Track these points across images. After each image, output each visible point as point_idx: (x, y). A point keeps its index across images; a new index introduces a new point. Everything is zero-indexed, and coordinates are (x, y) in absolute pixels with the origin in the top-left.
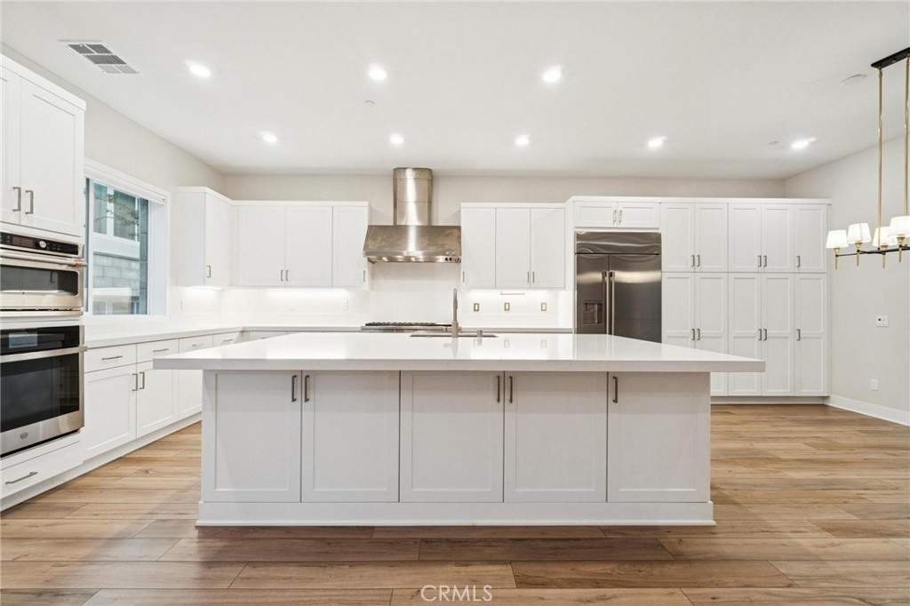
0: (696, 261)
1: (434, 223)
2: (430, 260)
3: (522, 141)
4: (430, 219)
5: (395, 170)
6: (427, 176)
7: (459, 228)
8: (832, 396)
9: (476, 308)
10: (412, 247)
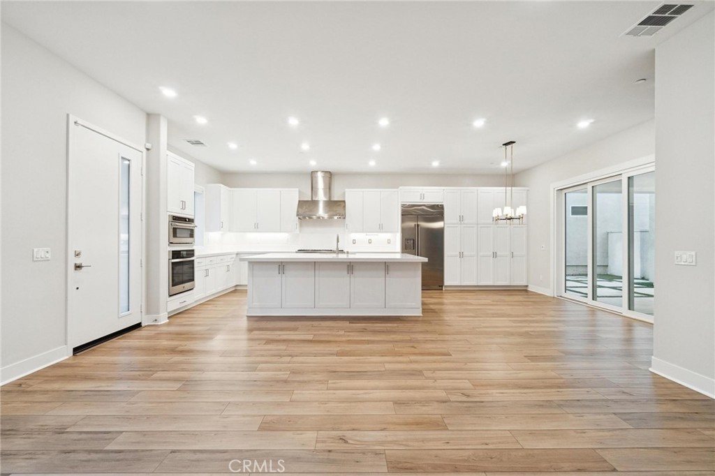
0: (461, 218)
1: (332, 199)
2: (331, 217)
4: (330, 197)
5: (312, 172)
6: (328, 175)
7: (344, 202)
8: (530, 285)
9: (354, 242)
10: (321, 211)
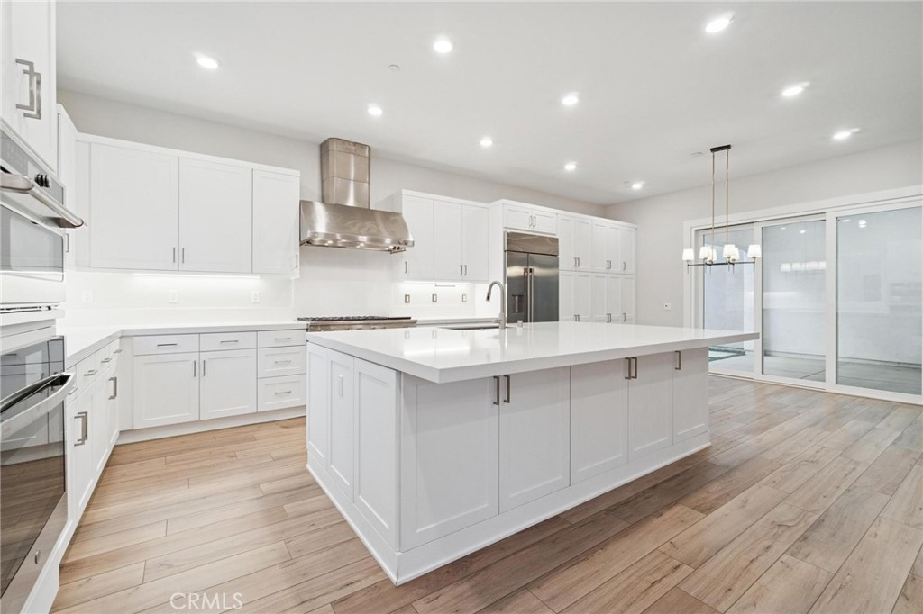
0: (577, 262)
3: (486, 142)
4: (369, 202)
5: (330, 139)
6: (366, 154)
9: (407, 299)
